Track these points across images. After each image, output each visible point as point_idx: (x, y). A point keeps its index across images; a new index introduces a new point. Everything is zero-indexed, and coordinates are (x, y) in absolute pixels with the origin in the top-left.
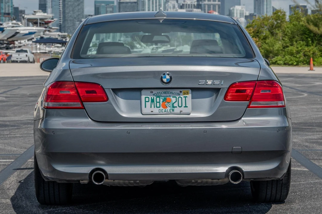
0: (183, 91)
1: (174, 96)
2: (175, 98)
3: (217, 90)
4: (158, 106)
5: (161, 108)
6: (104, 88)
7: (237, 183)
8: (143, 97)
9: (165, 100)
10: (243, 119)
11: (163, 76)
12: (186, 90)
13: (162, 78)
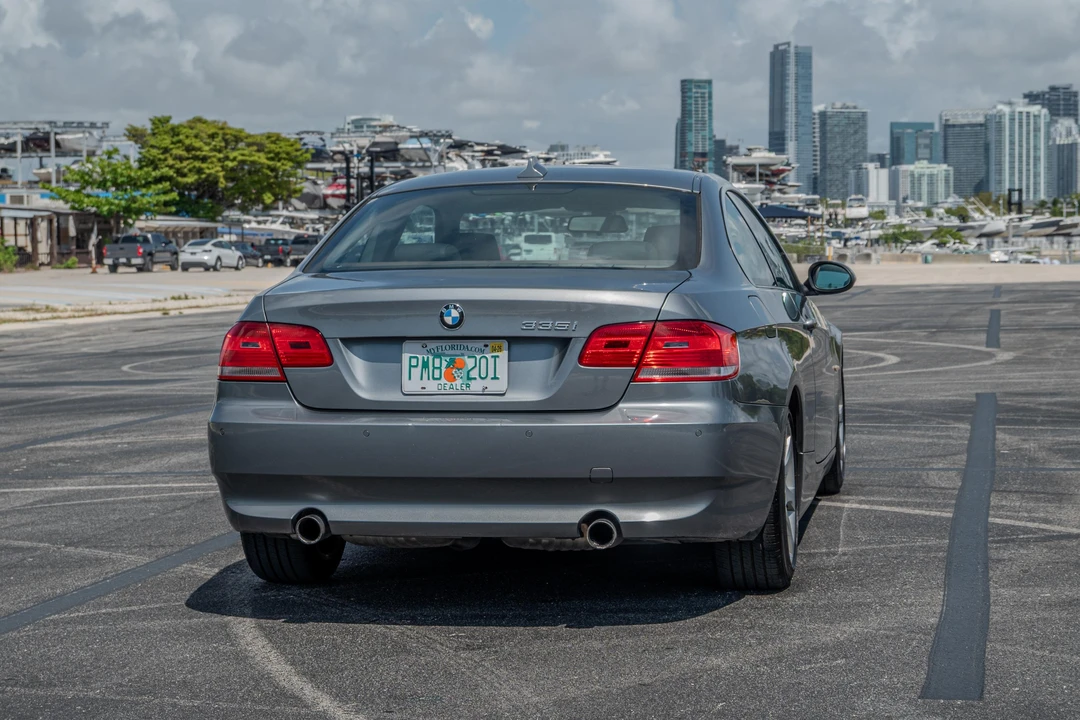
0: (491, 343)
1: (470, 353)
2: (473, 360)
3: (564, 343)
4: (437, 375)
5: (443, 381)
6: (325, 336)
7: (604, 548)
8: (406, 357)
9: (452, 364)
10: (621, 405)
11: (444, 310)
12: (497, 343)
13: (442, 314)
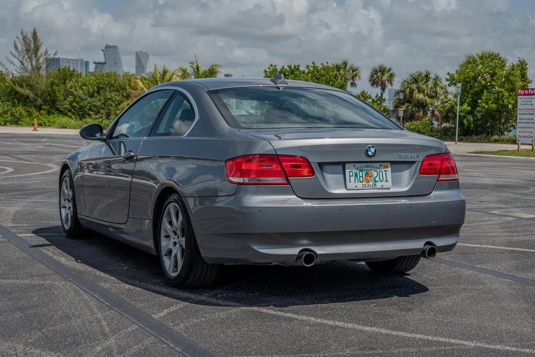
0: (383, 164)
1: (375, 169)
2: (376, 172)
4: (361, 180)
5: (364, 183)
6: (310, 161)
8: (347, 171)
9: (367, 174)
10: (433, 192)
11: (368, 149)
12: (386, 164)
13: (367, 151)
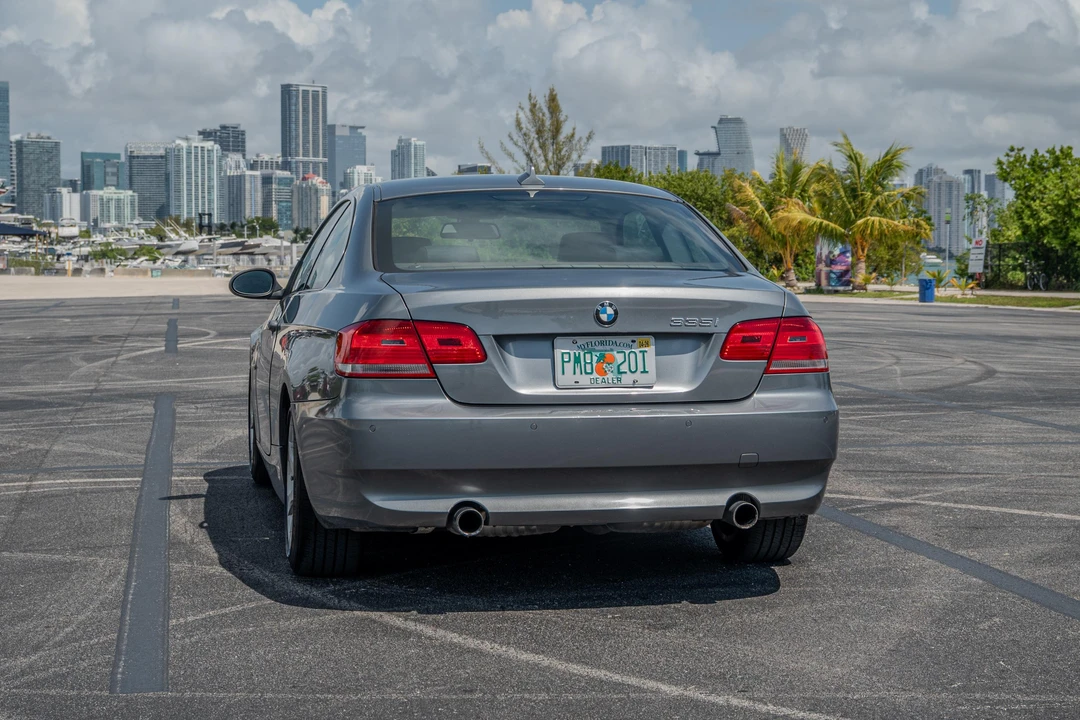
0: (639, 339)
1: (620, 349)
2: (623, 355)
3: (705, 338)
4: (589, 370)
5: (595, 375)
6: (478, 333)
7: (748, 527)
8: (558, 353)
9: (602, 358)
10: (755, 396)
11: (600, 308)
12: (644, 338)
13: (598, 312)
